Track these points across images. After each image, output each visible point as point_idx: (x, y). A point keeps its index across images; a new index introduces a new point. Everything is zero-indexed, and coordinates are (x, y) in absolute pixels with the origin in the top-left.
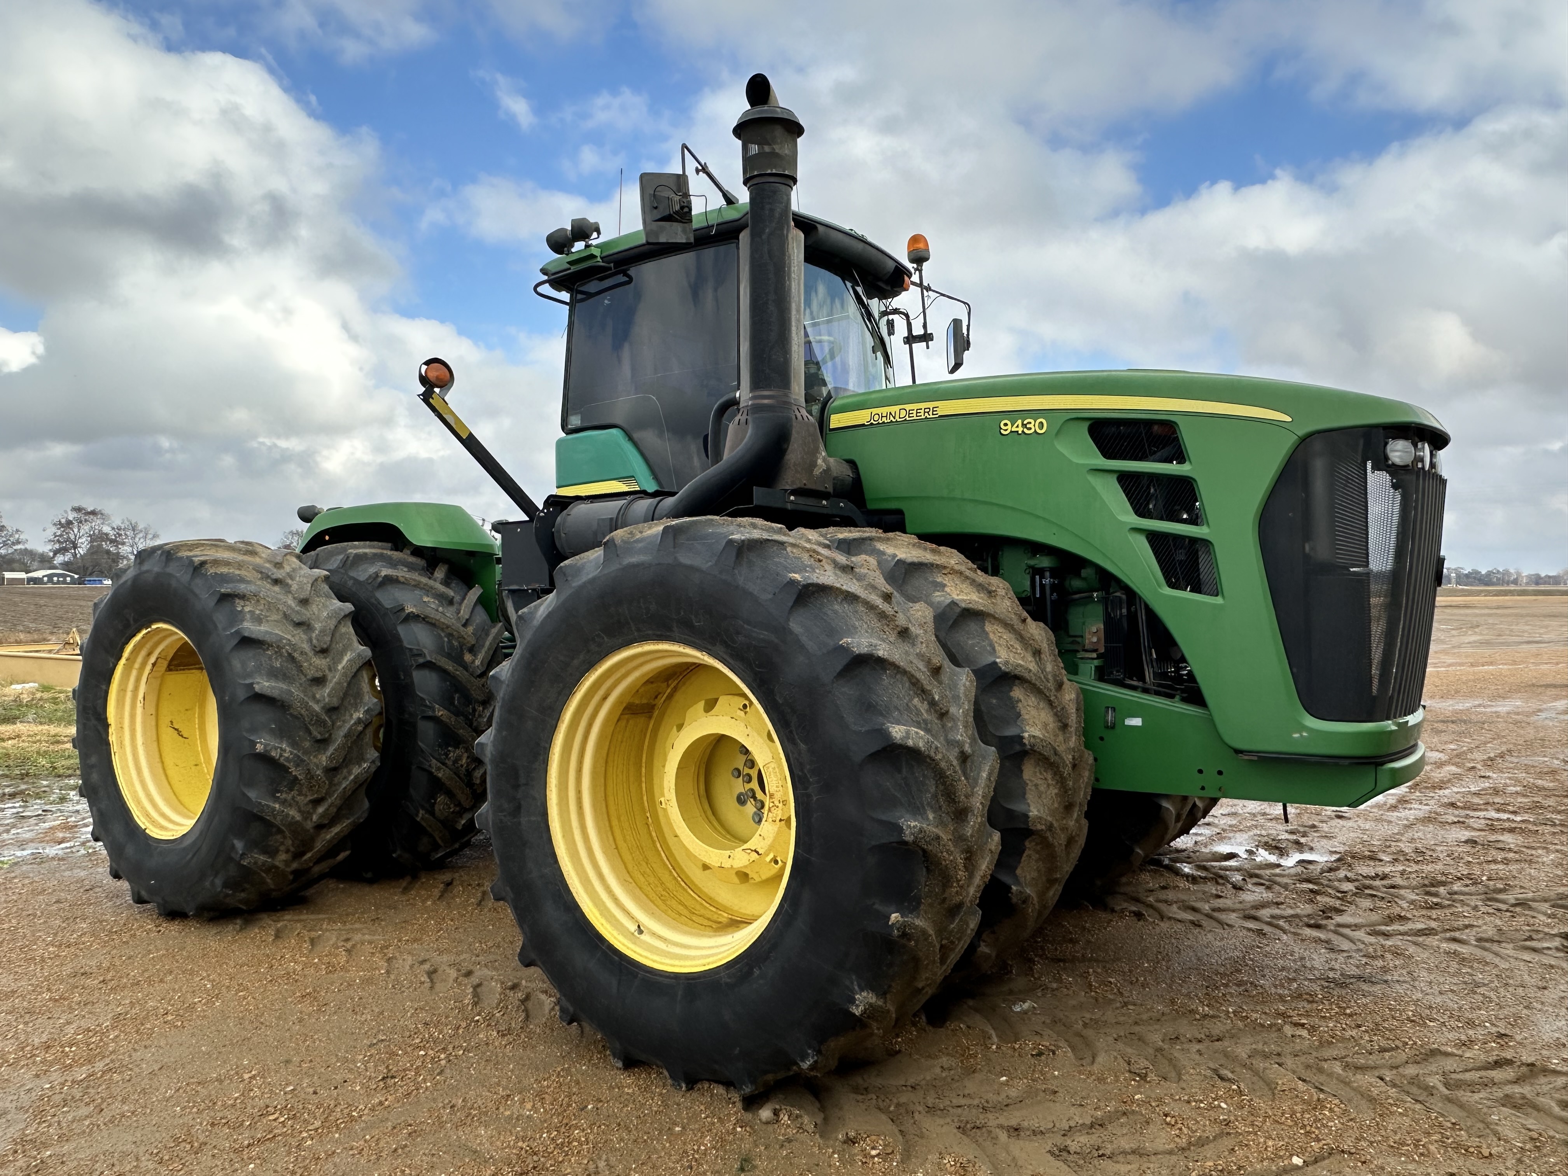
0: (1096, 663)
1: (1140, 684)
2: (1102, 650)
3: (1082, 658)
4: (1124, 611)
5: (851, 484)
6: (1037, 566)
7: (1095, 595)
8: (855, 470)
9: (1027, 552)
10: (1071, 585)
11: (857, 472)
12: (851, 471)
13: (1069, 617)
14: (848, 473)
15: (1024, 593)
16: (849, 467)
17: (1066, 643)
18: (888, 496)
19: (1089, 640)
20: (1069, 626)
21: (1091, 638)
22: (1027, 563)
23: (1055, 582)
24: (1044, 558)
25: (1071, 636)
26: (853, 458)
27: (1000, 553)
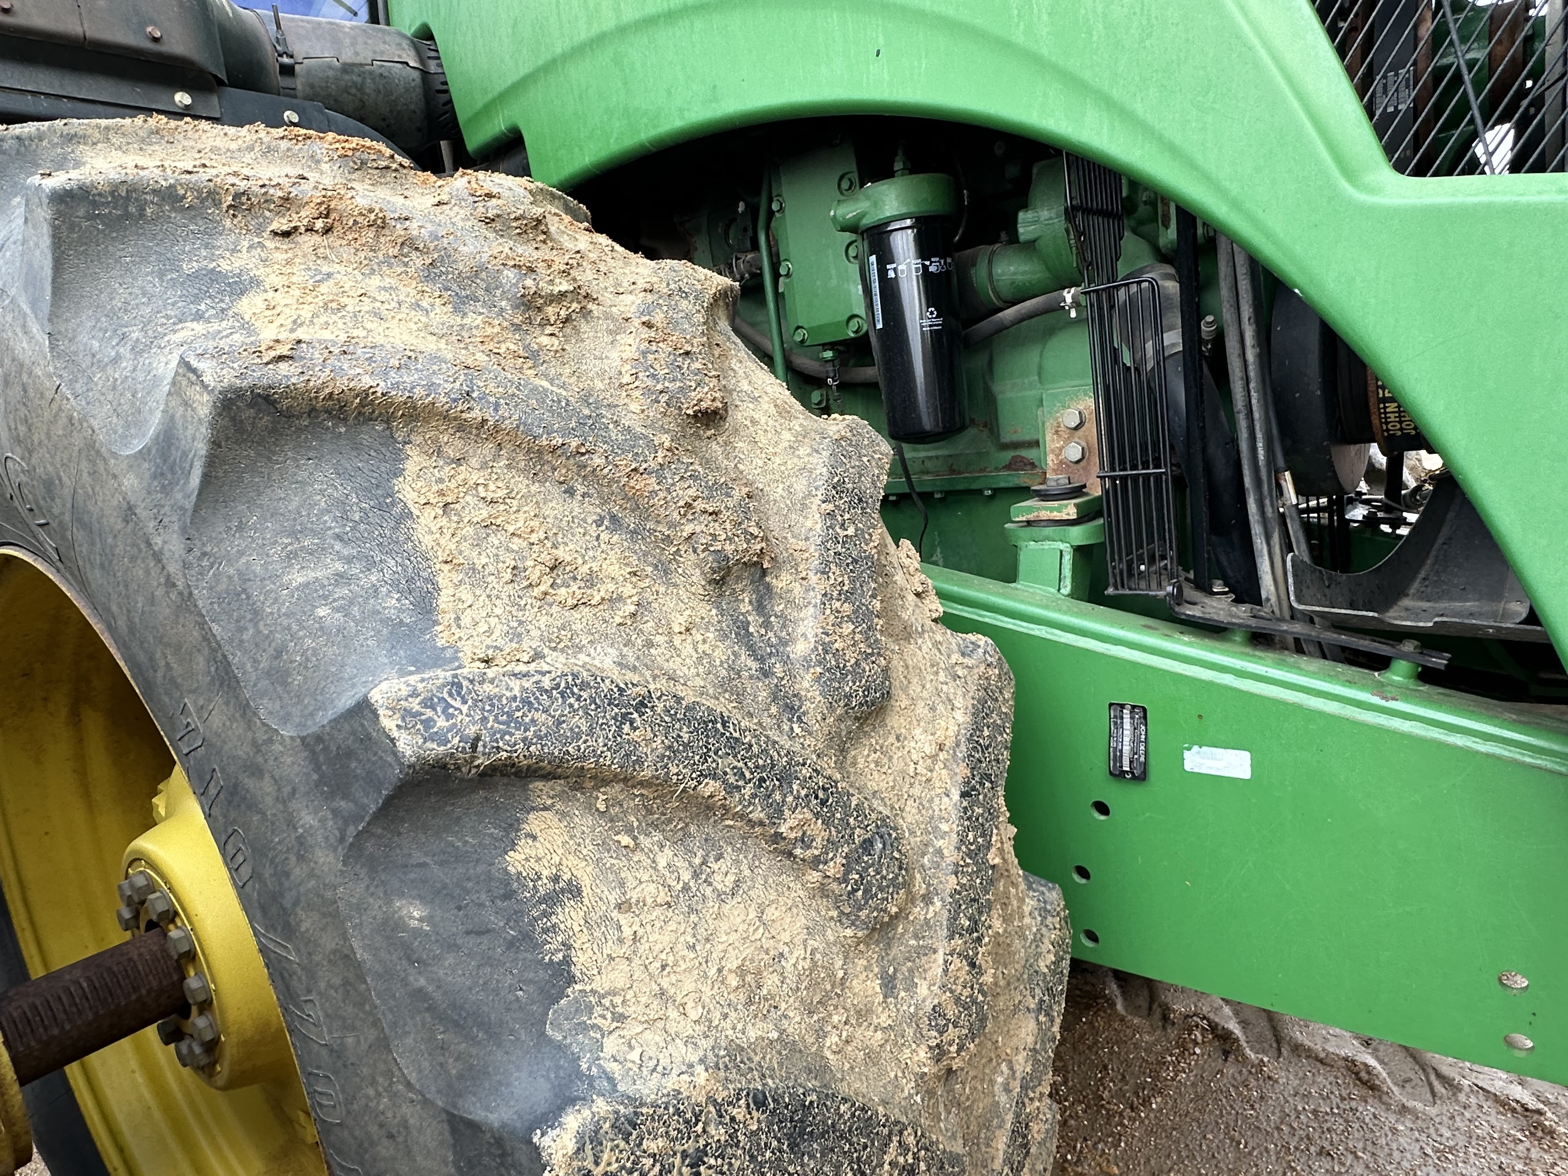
0: (1079, 535)
1: (1242, 612)
2: (1096, 490)
3: (1029, 523)
4: (1173, 339)
5: (419, 91)
6: (867, 221)
7: (1069, 299)
8: (433, 54)
9: (845, 185)
10: (995, 277)
11: (438, 58)
12: (412, 53)
13: (996, 388)
14: (400, 56)
15: (851, 324)
16: (405, 44)
17: (997, 469)
18: (490, 96)
19: (1057, 456)
20: (999, 414)
21: (1061, 449)
22: (835, 216)
23: (932, 269)
24: (885, 187)
25: (1006, 447)
26: (425, 19)
27: (775, 207)
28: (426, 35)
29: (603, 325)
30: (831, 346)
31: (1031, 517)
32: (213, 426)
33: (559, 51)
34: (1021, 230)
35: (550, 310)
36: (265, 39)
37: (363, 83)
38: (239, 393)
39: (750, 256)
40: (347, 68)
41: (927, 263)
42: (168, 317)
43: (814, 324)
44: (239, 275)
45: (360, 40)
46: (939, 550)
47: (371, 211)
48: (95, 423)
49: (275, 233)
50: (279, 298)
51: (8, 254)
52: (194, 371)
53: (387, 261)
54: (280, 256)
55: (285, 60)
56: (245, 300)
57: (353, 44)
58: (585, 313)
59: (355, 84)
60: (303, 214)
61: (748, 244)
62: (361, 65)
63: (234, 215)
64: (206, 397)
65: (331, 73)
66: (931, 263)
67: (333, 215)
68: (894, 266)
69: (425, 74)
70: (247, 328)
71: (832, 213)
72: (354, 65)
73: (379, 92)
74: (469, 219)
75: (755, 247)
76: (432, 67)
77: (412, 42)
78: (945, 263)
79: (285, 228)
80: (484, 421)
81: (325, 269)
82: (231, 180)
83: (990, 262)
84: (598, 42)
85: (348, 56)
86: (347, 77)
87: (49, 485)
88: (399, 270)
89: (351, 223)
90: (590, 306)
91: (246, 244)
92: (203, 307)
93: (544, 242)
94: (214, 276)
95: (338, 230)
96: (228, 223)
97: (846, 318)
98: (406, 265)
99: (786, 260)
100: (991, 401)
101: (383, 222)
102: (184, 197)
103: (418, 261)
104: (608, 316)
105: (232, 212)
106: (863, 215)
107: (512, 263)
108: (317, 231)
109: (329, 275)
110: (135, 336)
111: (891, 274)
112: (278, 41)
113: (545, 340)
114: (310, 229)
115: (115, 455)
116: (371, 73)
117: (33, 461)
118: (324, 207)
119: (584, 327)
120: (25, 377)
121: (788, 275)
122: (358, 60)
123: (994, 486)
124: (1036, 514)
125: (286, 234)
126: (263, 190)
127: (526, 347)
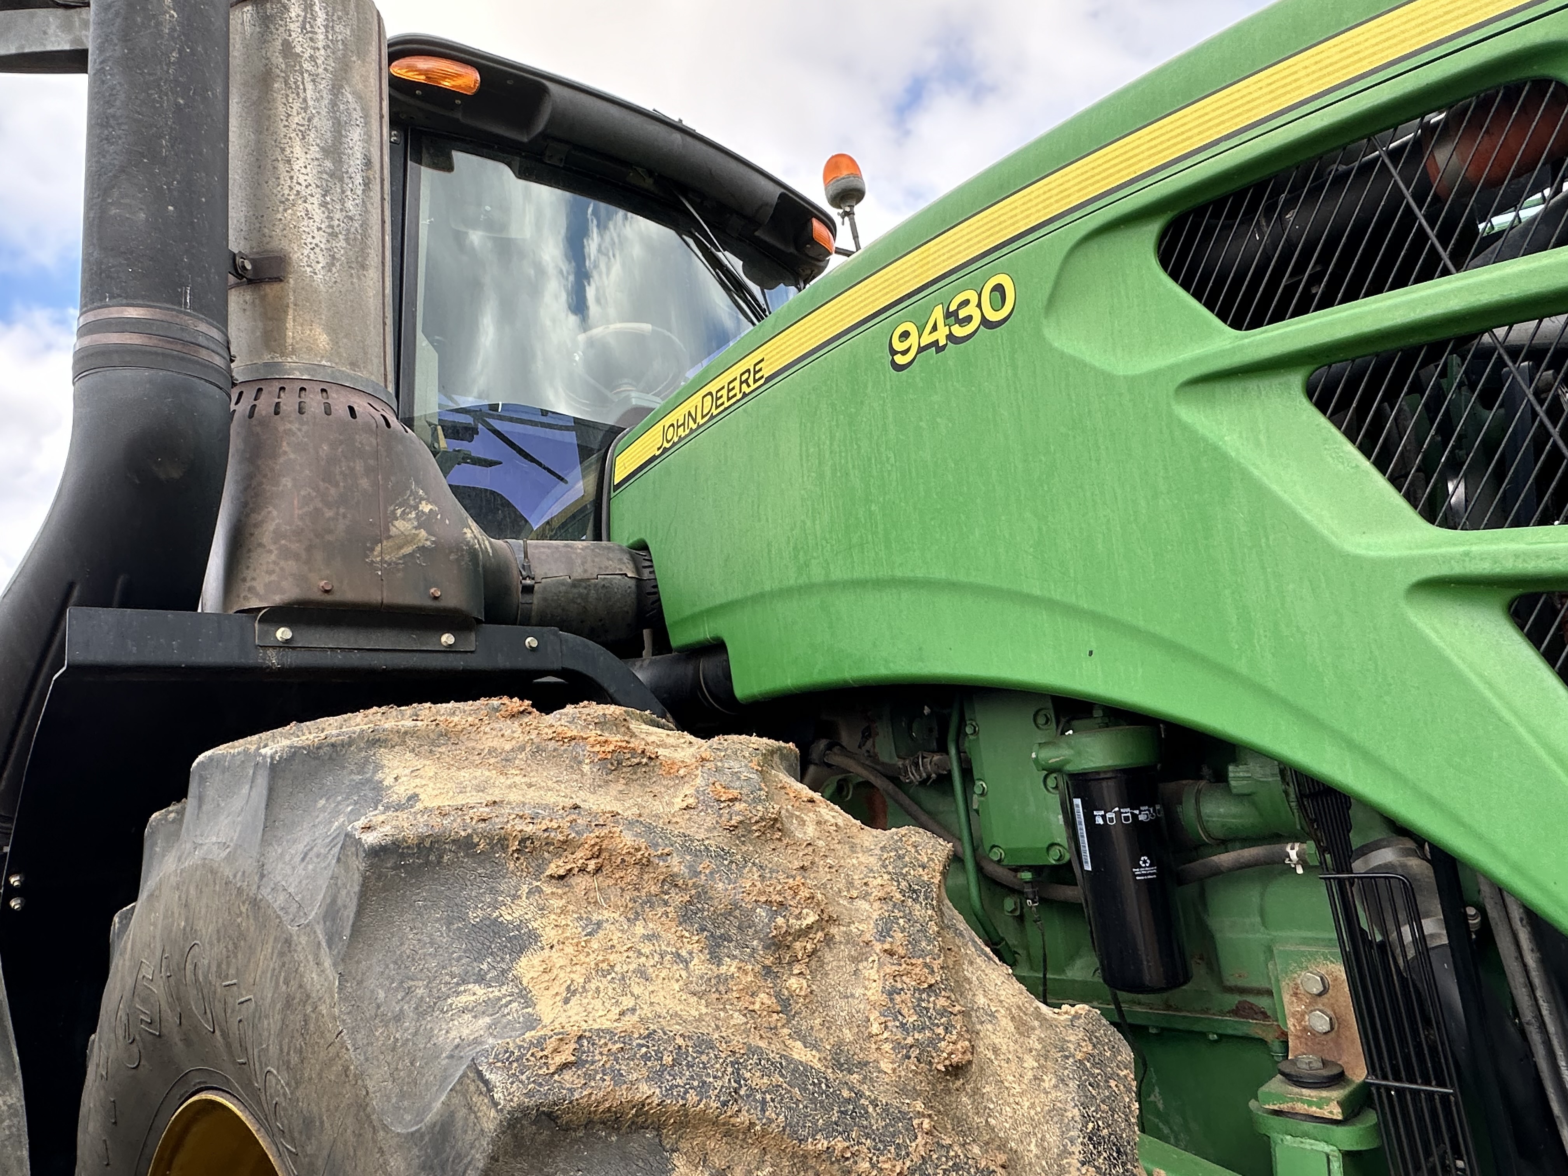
0: (1346, 1139)
2: (1359, 1086)
3: (1282, 1114)
4: (1433, 927)
5: (633, 596)
6: (1070, 768)
7: (1293, 854)
8: (648, 564)
9: (1041, 720)
10: (1205, 818)
11: (652, 566)
12: (631, 566)
13: (1214, 923)
14: (621, 570)
15: (1051, 852)
16: (626, 558)
17: (1221, 1013)
18: (697, 609)
19: (1300, 1023)
20: (1220, 955)
21: (1303, 1014)
22: (1037, 759)
23: (1142, 818)
24: (1088, 739)
25: (1231, 990)
26: (643, 536)
27: (969, 730)
28: (642, 546)
29: (845, 951)
30: (1029, 868)
31: (1285, 1107)
32: (493, 1142)
33: (767, 588)
34: (1233, 783)
35: (798, 945)
36: (514, 565)
37: (588, 594)
38: (524, 1111)
39: (936, 758)
40: (576, 584)
41: (1137, 812)
42: (453, 976)
43: (1013, 846)
44: (518, 928)
45: (589, 559)
46: (1157, 1090)
47: (638, 850)
48: (370, 1084)
49: (551, 877)
50: (557, 958)
51: (310, 867)
52: (486, 1082)
53: (650, 902)
54: (557, 903)
55: (528, 582)
56: (523, 961)
57: (583, 563)
58: (829, 940)
59: (580, 595)
60: (579, 854)
61: (934, 745)
62: (588, 579)
63: (518, 859)
64: (493, 1113)
65: (562, 589)
66: (1141, 811)
67: (605, 855)
68: (1102, 813)
69: (639, 581)
70: (525, 997)
71: (1034, 755)
72: (582, 580)
73: (599, 599)
74: (715, 828)
75: (943, 749)
76: (646, 574)
77: (630, 553)
78: (1154, 810)
79: (562, 872)
80: (752, 1124)
81: (595, 917)
82: (520, 825)
83: (1197, 802)
84: (807, 589)
85: (578, 574)
86: (575, 591)
87: (308, 1123)
88: (660, 911)
89: (619, 860)
90: (834, 930)
91: (525, 888)
92: (485, 967)
93: (780, 840)
94: (495, 927)
95: (607, 869)
96: (511, 866)
97: (1046, 845)
98: (666, 903)
99: (980, 780)
100: (1207, 938)
101: (649, 861)
102: (478, 844)
103: (677, 898)
104: (849, 939)
105: (516, 855)
106: (1067, 762)
107: (763, 899)
108: (589, 873)
109: (599, 924)
110: (420, 992)
111: (1100, 821)
112: (523, 567)
113: (793, 983)
114: (582, 870)
115: (385, 1128)
116: (596, 585)
117: (298, 1093)
118: (597, 847)
119: (828, 957)
120: (309, 1009)
121: (983, 794)
122: (585, 576)
123: (1220, 1032)
124: (1290, 1104)
125: (561, 877)
126: (546, 834)
127: (778, 995)
